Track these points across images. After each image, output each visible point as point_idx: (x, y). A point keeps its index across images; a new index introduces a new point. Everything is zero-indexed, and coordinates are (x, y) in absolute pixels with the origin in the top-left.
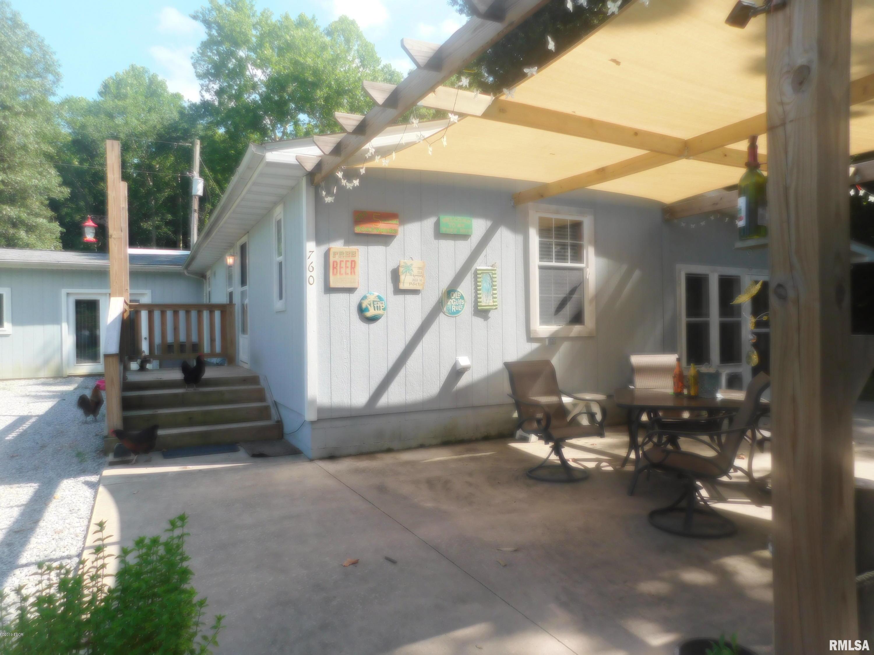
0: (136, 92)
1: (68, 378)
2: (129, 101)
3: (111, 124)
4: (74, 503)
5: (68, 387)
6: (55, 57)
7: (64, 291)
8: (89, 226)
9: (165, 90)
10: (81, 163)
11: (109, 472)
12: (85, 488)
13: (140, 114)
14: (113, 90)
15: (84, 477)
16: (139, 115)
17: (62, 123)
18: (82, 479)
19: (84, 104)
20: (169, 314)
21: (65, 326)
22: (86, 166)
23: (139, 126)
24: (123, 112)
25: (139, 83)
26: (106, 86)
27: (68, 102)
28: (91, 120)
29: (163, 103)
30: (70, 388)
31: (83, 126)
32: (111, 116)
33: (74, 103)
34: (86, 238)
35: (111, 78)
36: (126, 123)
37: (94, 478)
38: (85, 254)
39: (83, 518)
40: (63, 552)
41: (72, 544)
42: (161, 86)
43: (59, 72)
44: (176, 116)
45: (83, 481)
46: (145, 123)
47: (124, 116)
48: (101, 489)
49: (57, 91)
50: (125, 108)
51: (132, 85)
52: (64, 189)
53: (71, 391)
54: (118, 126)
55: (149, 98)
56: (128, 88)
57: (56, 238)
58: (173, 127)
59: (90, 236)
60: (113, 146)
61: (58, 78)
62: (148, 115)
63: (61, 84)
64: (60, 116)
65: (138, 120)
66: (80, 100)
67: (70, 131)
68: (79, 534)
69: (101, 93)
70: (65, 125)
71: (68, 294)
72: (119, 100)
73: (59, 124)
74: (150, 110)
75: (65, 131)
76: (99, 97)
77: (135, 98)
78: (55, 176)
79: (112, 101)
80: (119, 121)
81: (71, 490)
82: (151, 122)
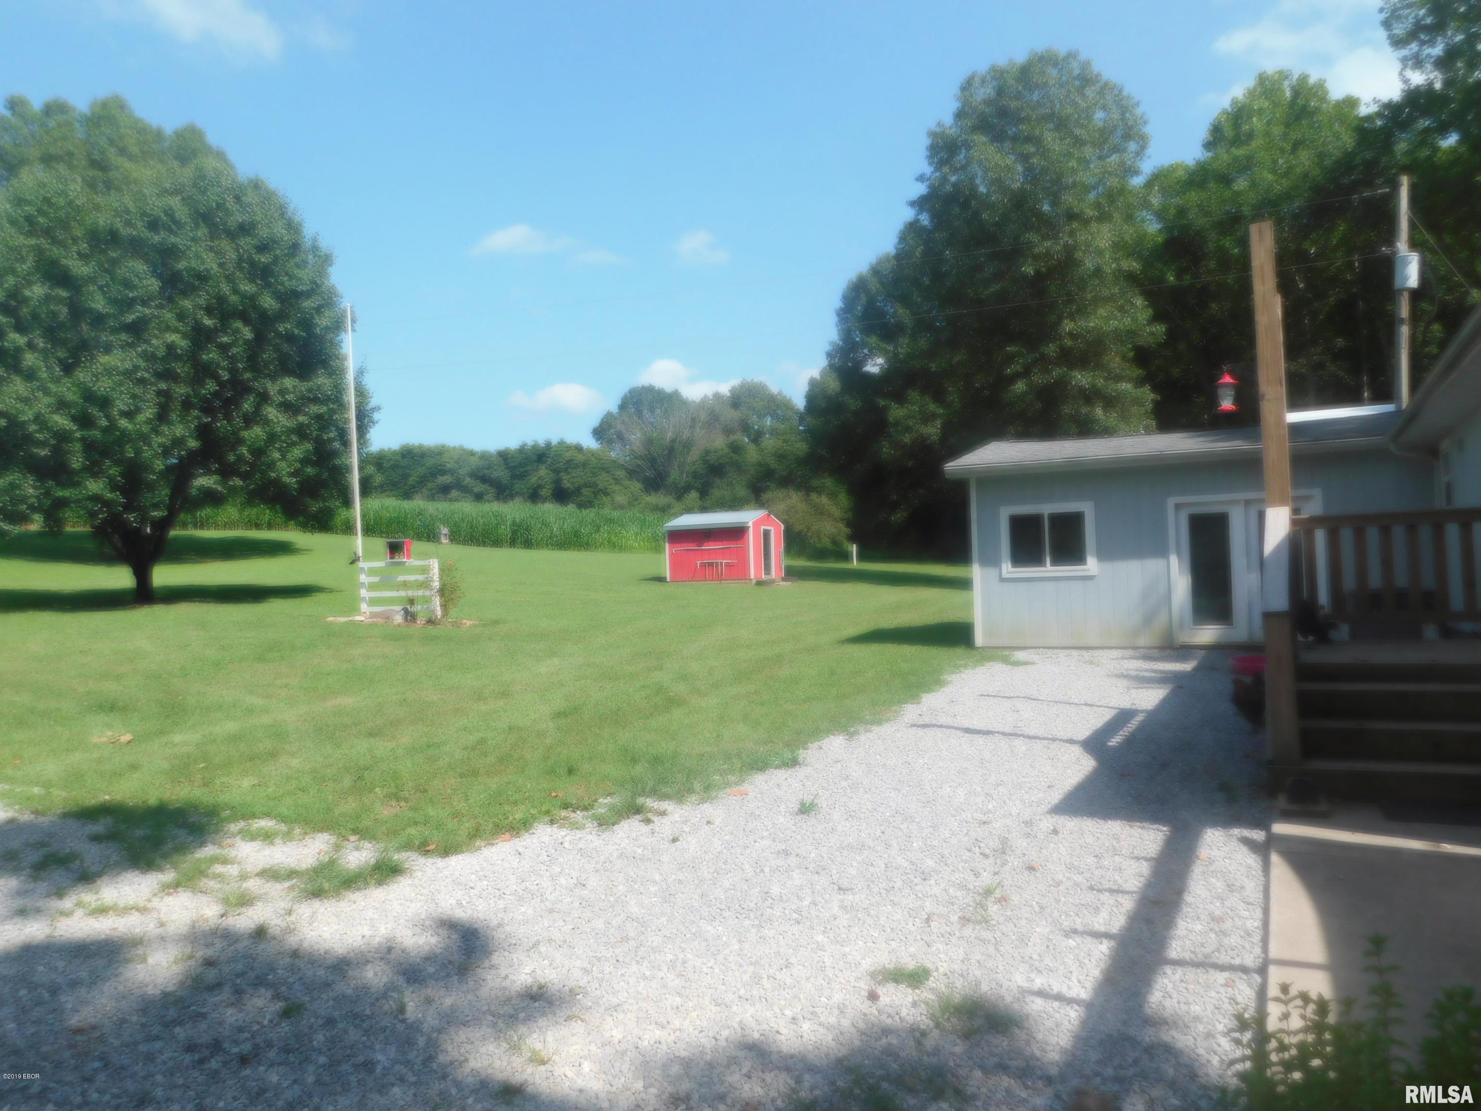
0: (1269, 123)
1: (1183, 651)
2: (1255, 144)
3: (1227, 194)
4: (1230, 872)
5: (1183, 665)
6: (1139, 111)
7: (1171, 502)
8: (1226, 385)
9: (1323, 99)
10: (1179, 276)
11: (1281, 828)
12: (1244, 850)
13: (1277, 161)
14: (1229, 132)
15: (1239, 830)
16: (1275, 162)
17: (1148, 217)
18: (1236, 832)
19: (1181, 173)
20: (1373, 534)
21: (1174, 560)
22: (1187, 279)
23: (1275, 185)
24: (1245, 166)
25: (1273, 102)
26: (1216, 130)
27: (1158, 178)
28: (1194, 197)
29: (1319, 127)
30: (1187, 666)
31: (1182, 212)
32: (1225, 180)
33: (1165, 176)
34: (1221, 406)
35: (1225, 112)
36: (1253, 185)
37: (1258, 835)
38: (1198, 433)
39: (1253, 905)
40: (1232, 958)
41: (1244, 947)
42: (1315, 94)
43: (1144, 133)
44: (1348, 141)
45: (1239, 836)
46: (1286, 174)
47: (1248, 174)
48: (1275, 858)
49: (1141, 166)
50: (1250, 158)
51: (1260, 111)
52: (1156, 327)
53: (1188, 672)
54: (1238, 194)
55: (1293, 126)
56: (1254, 119)
57: (1147, 412)
58: (1346, 163)
59: (1227, 404)
60: (1260, 232)
61: (1143, 141)
62: (1292, 157)
63: (1148, 152)
64: (1146, 204)
65: (1274, 172)
66: (1172, 169)
67: (1159, 226)
68: (1251, 932)
69: (1208, 146)
70: (1152, 220)
71: (1178, 507)
72: (1238, 147)
73: (1143, 221)
74: (1296, 146)
75: (1153, 227)
76: (1205, 152)
77: (1267, 134)
78: (1142, 308)
79: (1226, 152)
80: (1241, 184)
81: (1221, 848)
82: (1298, 170)
